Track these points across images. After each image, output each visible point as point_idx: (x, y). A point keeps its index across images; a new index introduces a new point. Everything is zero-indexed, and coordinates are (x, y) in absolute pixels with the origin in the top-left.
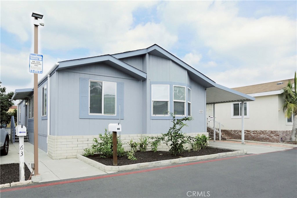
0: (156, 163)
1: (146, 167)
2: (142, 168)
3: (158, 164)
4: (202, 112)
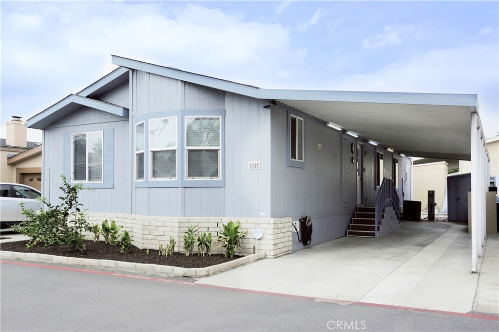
4: (257, 165)
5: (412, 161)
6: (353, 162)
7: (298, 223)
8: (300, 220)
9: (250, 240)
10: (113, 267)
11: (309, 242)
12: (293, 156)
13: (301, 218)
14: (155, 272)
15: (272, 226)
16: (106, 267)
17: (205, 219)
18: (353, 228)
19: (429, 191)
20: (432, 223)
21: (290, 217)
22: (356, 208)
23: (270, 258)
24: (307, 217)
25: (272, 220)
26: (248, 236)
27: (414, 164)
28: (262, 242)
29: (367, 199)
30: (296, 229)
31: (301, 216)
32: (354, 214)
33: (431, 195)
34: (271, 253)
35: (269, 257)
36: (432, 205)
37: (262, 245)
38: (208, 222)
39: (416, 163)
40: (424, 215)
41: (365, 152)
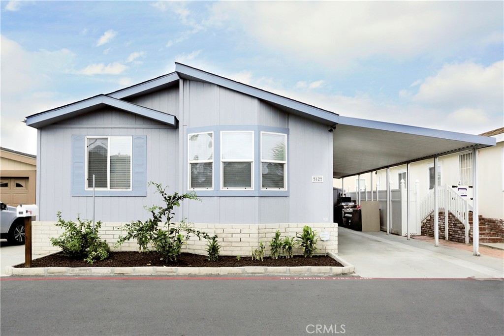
0: (80, 270)
1: (60, 274)
2: (53, 275)
3: (85, 272)
4: (320, 179)
10: (261, 273)
14: (312, 273)
15: (336, 230)
16: (252, 273)
28: (328, 243)
34: (336, 252)
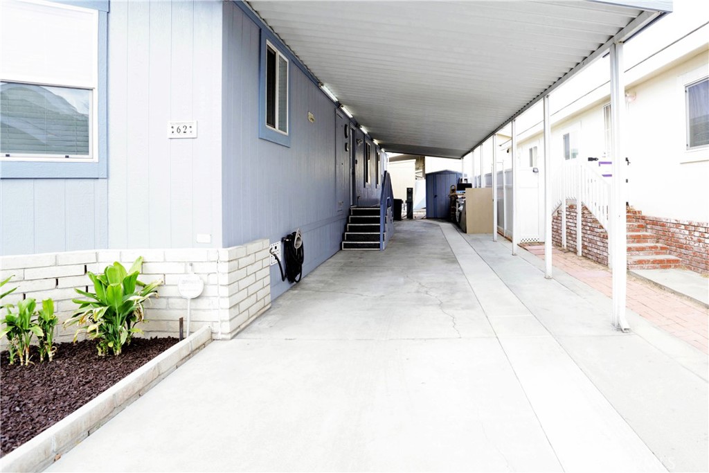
4: (188, 129)
5: (388, 158)
6: (346, 150)
7: (279, 245)
8: (283, 240)
9: (171, 300)
11: (299, 275)
12: (271, 121)
13: (284, 235)
15: (225, 267)
17: (46, 258)
18: (349, 238)
19: (408, 189)
20: (411, 222)
21: (265, 238)
22: (350, 210)
23: (223, 339)
24: (294, 233)
25: (225, 254)
26: (165, 292)
27: (390, 161)
28: (202, 304)
29: (358, 198)
30: (276, 258)
31: (283, 233)
32: (348, 218)
33: (410, 192)
34: (224, 329)
35: (220, 336)
36: (410, 203)
37: (204, 310)
38: (56, 265)
39: (392, 160)
40: (404, 212)
41: (357, 140)
